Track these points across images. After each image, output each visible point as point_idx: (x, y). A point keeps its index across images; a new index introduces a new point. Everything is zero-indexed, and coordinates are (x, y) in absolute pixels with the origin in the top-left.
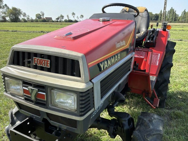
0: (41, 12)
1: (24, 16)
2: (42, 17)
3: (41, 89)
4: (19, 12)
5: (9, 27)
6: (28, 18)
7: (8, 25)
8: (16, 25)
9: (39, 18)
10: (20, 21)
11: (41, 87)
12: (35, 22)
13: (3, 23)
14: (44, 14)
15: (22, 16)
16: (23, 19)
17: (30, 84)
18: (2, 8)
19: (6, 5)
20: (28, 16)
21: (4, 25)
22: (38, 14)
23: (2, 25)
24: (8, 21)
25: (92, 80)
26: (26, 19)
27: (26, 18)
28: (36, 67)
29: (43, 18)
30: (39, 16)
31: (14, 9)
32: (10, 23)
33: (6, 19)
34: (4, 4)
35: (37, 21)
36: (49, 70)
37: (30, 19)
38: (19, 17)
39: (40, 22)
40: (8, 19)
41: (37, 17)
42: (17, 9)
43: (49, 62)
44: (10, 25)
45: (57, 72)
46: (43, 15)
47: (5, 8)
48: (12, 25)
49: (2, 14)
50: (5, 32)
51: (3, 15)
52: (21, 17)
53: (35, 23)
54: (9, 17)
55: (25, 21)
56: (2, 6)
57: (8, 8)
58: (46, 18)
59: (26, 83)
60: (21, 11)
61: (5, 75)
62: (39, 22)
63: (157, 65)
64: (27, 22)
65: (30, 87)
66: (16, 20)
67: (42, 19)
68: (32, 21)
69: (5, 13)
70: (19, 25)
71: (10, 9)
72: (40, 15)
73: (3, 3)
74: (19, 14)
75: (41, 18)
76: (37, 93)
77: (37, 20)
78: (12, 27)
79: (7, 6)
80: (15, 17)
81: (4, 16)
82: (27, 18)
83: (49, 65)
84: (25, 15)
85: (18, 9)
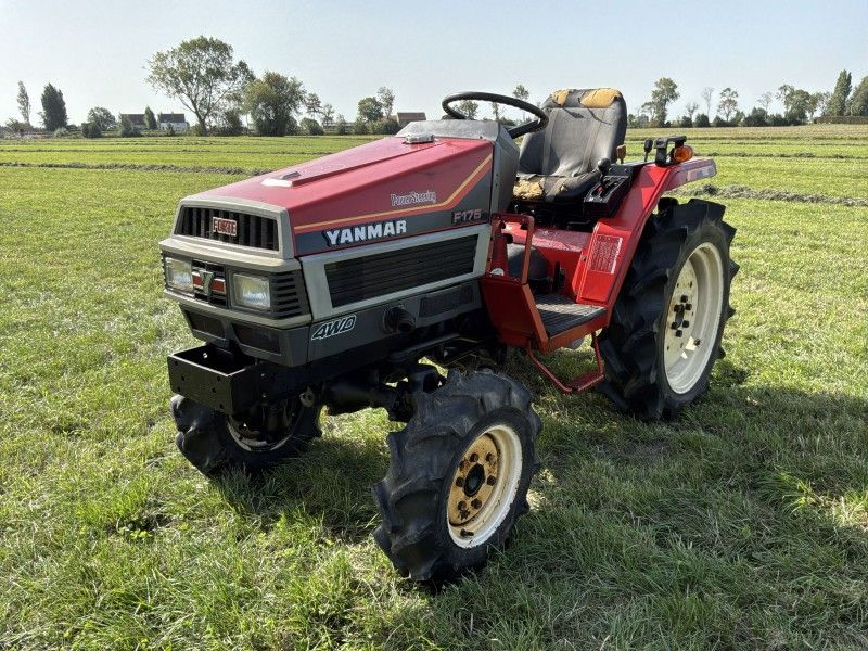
0: (382, 91)
1: (310, 108)
2: (383, 110)
3: (218, 273)
4: (293, 92)
5: (249, 158)
6: (328, 119)
7: (243, 149)
8: (276, 148)
9: (370, 119)
10: (292, 130)
11: (219, 268)
12: (357, 133)
13: (230, 139)
14: (391, 99)
15: (303, 109)
16: (306, 121)
17: (202, 265)
18: (228, 79)
19: (242, 65)
20: (327, 110)
21: (231, 148)
22: (369, 99)
23: (224, 148)
24: (247, 132)
25: (302, 259)
26: (320, 122)
27: (318, 119)
28: (216, 236)
29: (389, 115)
30: (371, 110)
31: (275, 81)
32: (255, 140)
33: (240, 123)
34: (235, 63)
35: (361, 130)
36: (236, 241)
37: (335, 120)
38: (293, 114)
39: (375, 133)
40: (246, 120)
41: (366, 114)
42: (284, 80)
43: (235, 226)
44: (251, 148)
45: (247, 243)
46: (390, 101)
47: (239, 79)
48: (261, 149)
49: (225, 101)
50: (230, 176)
51: (231, 106)
52: (300, 115)
53: (356, 137)
54: (253, 114)
55: (315, 131)
56: (227, 69)
57: (251, 78)
58: (400, 115)
59: (197, 263)
60: (301, 89)
61: (166, 253)
62: (370, 134)
63: (613, 272)
64: (322, 133)
65: (203, 271)
66: (277, 125)
67: (385, 121)
68: (343, 130)
69: (237, 98)
70: (288, 149)
71: (259, 81)
72: (377, 104)
73: (230, 58)
74: (291, 101)
75: (381, 115)
76: (212, 280)
77: (364, 127)
78: (257, 158)
79: (247, 70)
80: (276, 112)
81: (232, 112)
82: (323, 117)
83: (235, 231)
84: (314, 104)
85: (289, 80)
